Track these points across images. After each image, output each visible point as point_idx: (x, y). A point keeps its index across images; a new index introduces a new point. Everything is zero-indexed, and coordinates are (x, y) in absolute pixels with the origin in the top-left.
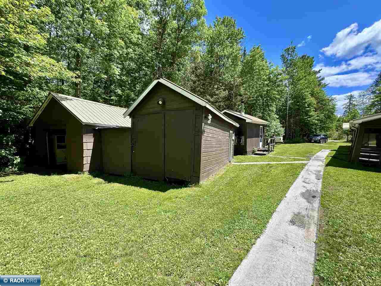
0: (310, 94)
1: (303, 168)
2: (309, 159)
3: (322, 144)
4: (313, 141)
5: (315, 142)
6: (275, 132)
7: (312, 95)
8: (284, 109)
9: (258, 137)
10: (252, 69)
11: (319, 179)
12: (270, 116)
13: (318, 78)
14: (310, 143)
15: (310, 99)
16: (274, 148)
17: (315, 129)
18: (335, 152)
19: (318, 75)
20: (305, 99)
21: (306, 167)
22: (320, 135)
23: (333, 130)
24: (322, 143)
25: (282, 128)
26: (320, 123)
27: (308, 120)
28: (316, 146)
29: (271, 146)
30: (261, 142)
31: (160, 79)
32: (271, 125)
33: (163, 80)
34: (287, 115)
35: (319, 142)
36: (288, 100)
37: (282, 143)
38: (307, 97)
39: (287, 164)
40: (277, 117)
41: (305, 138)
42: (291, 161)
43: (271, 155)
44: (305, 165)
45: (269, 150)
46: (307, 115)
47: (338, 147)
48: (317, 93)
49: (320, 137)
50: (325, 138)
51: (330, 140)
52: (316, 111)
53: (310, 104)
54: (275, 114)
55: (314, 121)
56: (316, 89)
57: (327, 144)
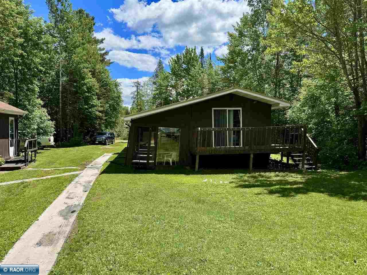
0: (90, 71)
1: (71, 181)
2: (84, 167)
3: (107, 147)
4: (97, 142)
5: (100, 143)
6: (39, 128)
7: (93, 74)
8: (55, 89)
9: (6, 138)
11: (85, 191)
12: (29, 101)
13: (100, 49)
14: (94, 145)
15: (90, 81)
16: (35, 156)
17: (100, 124)
19: (101, 46)
20: (83, 79)
21: (77, 179)
22: (105, 134)
24: (108, 144)
25: (51, 122)
26: (106, 116)
27: (90, 112)
28: (100, 149)
29: (30, 153)
30: (11, 146)
32: (31, 117)
34: (60, 101)
35: (105, 144)
36: (61, 76)
37: (52, 147)
38: (86, 76)
39: (52, 178)
40: (42, 103)
41: (87, 137)
42: (60, 173)
43: (30, 168)
45: (27, 160)
46: (87, 103)
47: (123, 149)
48: (99, 72)
49: (105, 135)
50: (112, 138)
51: (117, 141)
52: (99, 99)
53: (91, 87)
54: (38, 98)
55: (97, 113)
56: (98, 66)
57: (113, 146)
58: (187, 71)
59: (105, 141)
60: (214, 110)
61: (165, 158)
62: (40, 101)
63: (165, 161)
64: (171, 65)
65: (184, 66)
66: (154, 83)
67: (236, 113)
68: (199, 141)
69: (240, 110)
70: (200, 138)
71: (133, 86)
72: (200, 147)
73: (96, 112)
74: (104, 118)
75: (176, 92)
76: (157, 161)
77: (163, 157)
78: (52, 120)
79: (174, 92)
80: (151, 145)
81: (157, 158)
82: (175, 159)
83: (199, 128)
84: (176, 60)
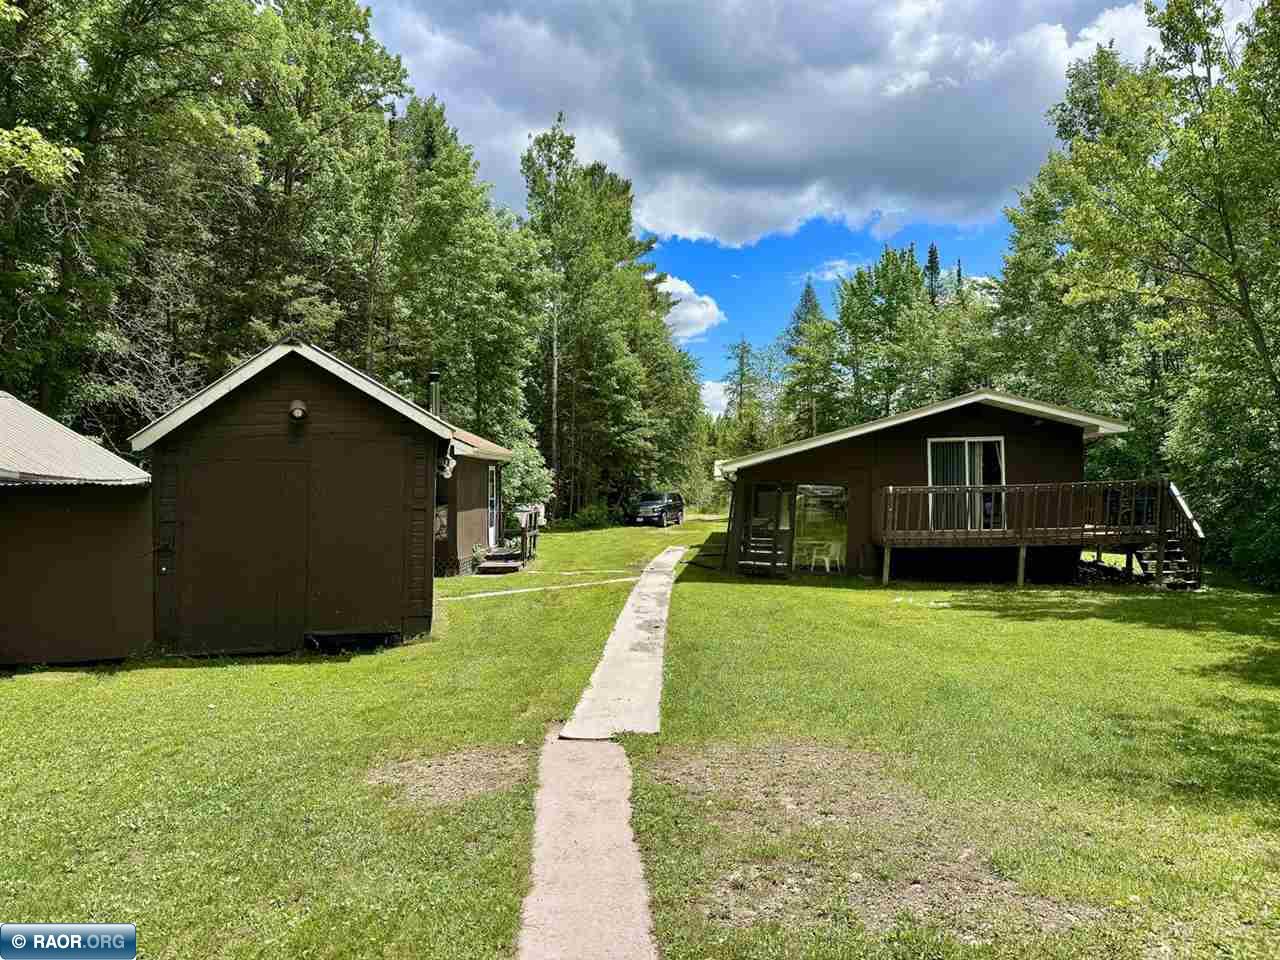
1: (629, 591)
2: (638, 570)
3: (666, 531)
4: (641, 520)
5: (649, 522)
6: (524, 485)
7: (633, 344)
9: (484, 507)
10: (445, 237)
11: (662, 605)
12: (504, 423)
14: (634, 525)
15: (628, 362)
16: (535, 548)
17: (646, 473)
18: (697, 550)
20: (610, 358)
21: (636, 589)
22: (659, 497)
23: (697, 476)
24: (668, 525)
25: (545, 471)
26: (661, 450)
27: (624, 442)
28: (652, 535)
29: (528, 540)
30: (492, 526)
31: (298, 344)
33: (311, 350)
35: (659, 524)
37: (543, 530)
38: (617, 351)
40: (531, 428)
42: (600, 580)
43: (533, 569)
44: (633, 584)
45: (526, 554)
46: (618, 420)
47: (707, 537)
48: (646, 335)
49: (660, 502)
50: (676, 507)
51: (689, 515)
52: (645, 407)
53: (627, 378)
54: (522, 417)
55: (641, 443)
56: (643, 322)
57: (680, 529)
58: (888, 315)
59: (660, 517)
60: (933, 444)
61: (815, 557)
62: (527, 425)
63: (813, 564)
64: (839, 300)
65: (879, 301)
66: (791, 351)
67: (990, 451)
68: (890, 516)
69: (999, 442)
70: (894, 509)
71: (729, 358)
72: (893, 529)
73: (639, 441)
74: (657, 456)
75: (855, 374)
76: (794, 563)
77: (810, 555)
78: (548, 465)
79: (848, 379)
80: (782, 528)
81: (795, 555)
82: (837, 559)
83: (891, 488)
84: (855, 286)
